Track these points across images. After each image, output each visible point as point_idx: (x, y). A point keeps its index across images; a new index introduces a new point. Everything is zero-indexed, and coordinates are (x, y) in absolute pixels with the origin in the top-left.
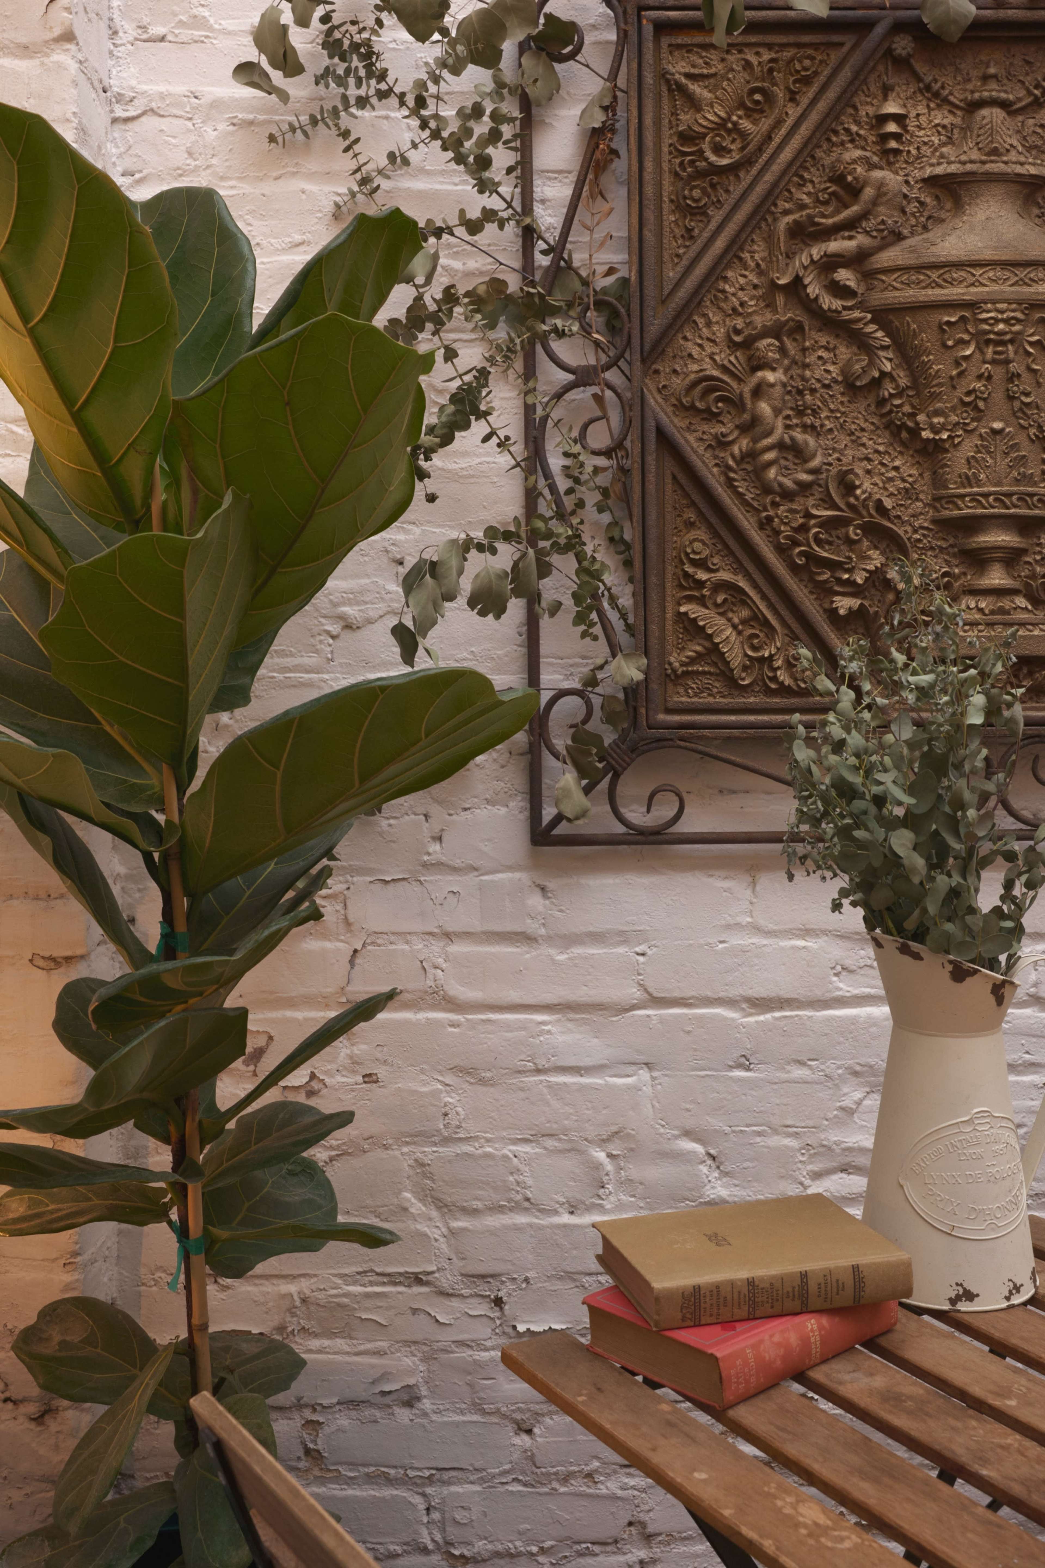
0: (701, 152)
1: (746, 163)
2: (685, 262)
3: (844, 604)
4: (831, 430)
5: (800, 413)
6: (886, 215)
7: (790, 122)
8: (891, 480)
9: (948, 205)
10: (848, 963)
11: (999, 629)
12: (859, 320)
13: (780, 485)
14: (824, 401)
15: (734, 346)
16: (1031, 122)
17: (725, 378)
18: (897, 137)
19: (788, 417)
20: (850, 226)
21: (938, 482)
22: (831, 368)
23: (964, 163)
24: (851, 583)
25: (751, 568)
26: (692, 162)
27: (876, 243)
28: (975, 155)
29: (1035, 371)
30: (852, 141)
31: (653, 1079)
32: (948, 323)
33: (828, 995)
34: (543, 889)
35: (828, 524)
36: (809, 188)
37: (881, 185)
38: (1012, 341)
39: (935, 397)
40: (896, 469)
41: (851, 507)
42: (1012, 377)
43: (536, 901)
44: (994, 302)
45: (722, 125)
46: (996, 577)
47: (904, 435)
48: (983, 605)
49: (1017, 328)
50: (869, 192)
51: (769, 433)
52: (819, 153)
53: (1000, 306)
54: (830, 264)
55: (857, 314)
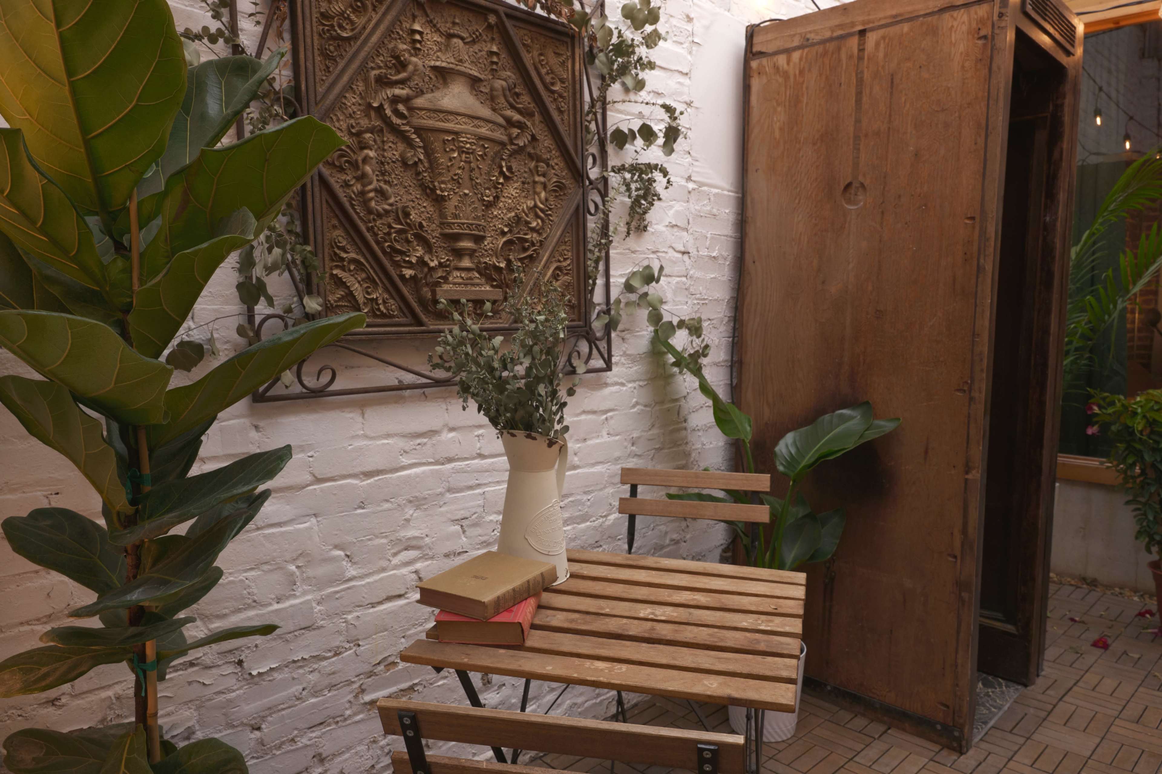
0: (332, 26)
1: (355, 38)
2: (327, 84)
3: (408, 273)
4: (396, 185)
5: (383, 174)
7: (373, 22)
8: (423, 212)
9: (441, 82)
10: (406, 448)
11: (469, 287)
12: (409, 131)
13: (377, 210)
14: (393, 170)
15: (351, 134)
16: (471, 49)
17: (348, 150)
18: (420, 42)
19: (377, 175)
20: (402, 82)
21: (442, 215)
22: (395, 153)
23: (449, 63)
24: (410, 262)
25: (365, 251)
26: (328, 30)
27: (414, 94)
28: (453, 61)
29: (480, 168)
30: (400, 39)
31: (318, 521)
32: (448, 140)
33: (398, 466)
34: (256, 427)
35: (399, 232)
36: (382, 58)
37: (416, 65)
38: (472, 153)
39: (440, 174)
40: (425, 207)
41: (408, 225)
42: (472, 170)
43: (253, 434)
44: (466, 134)
45: (342, 14)
46: (466, 263)
47: (428, 191)
48: (463, 275)
49: (474, 147)
50: (411, 68)
51: (370, 183)
52: (386, 42)
53: (469, 136)
54: (395, 100)
55: (407, 128)
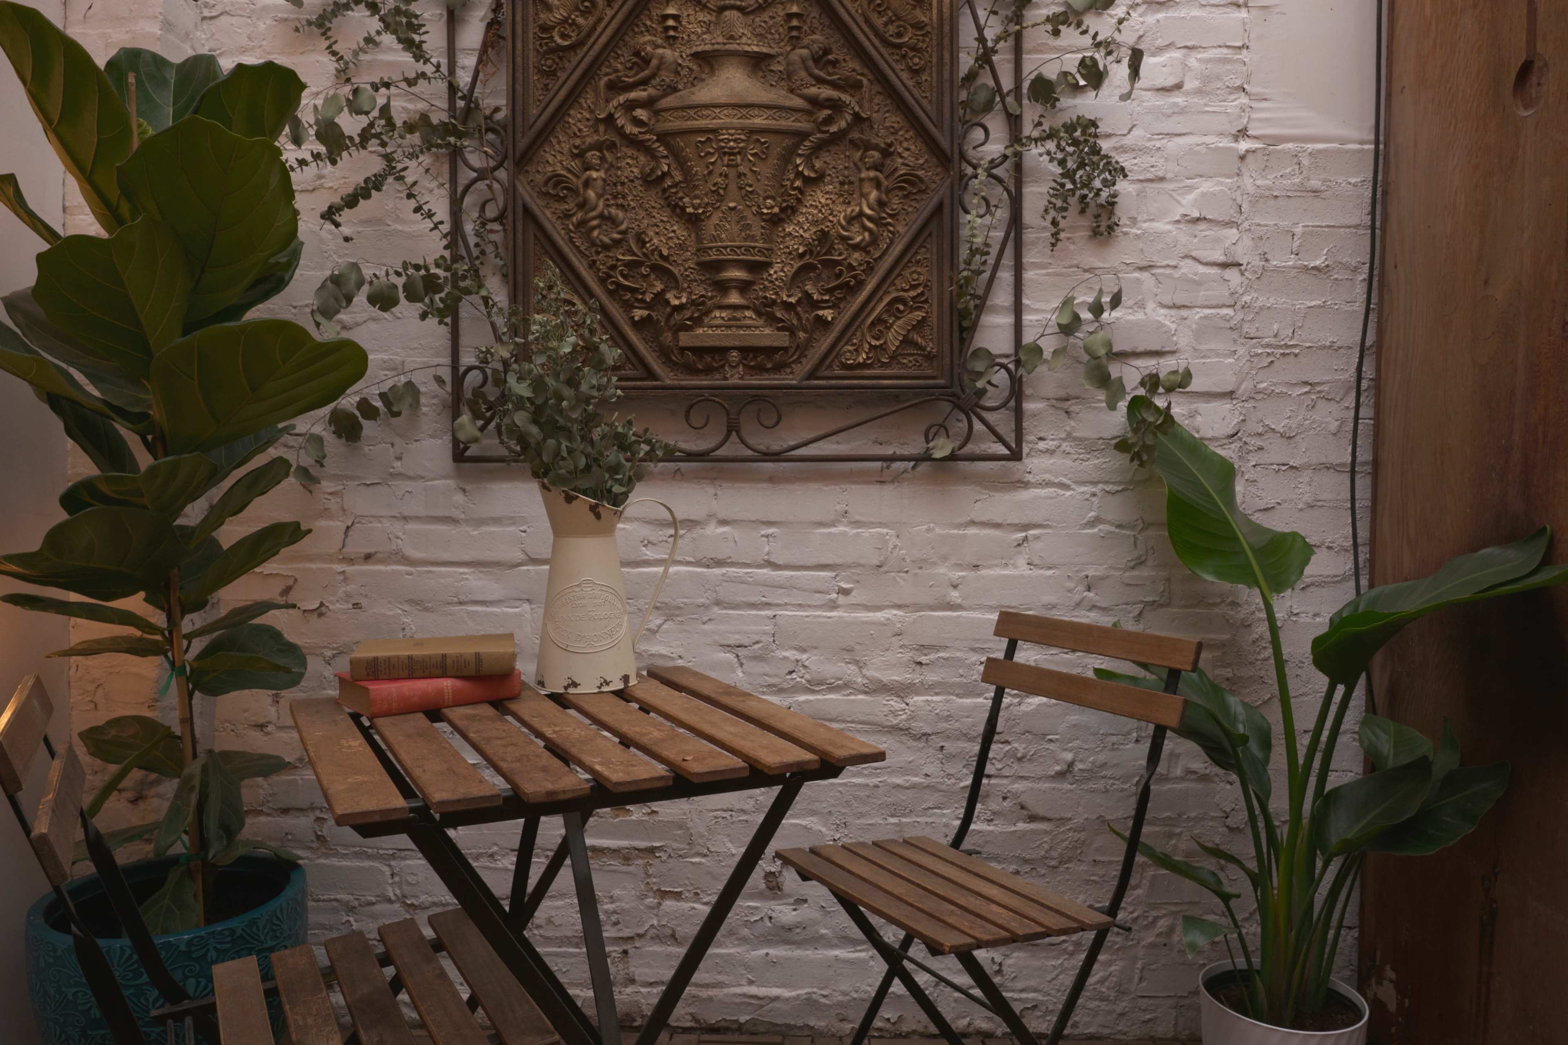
0: (552, 37)
1: (580, 44)
2: (543, 105)
3: (639, 314)
4: (634, 208)
5: (615, 197)
6: (666, 77)
7: (607, 19)
8: (671, 238)
9: (707, 71)
10: (652, 539)
11: (734, 329)
12: (649, 140)
13: (601, 241)
14: (630, 190)
15: (575, 156)
16: (758, 19)
17: (569, 176)
18: (675, 28)
19: (608, 200)
20: (644, 83)
21: (699, 240)
22: (635, 170)
23: (713, 44)
24: (643, 301)
25: (581, 291)
26: (547, 44)
27: (659, 93)
28: (721, 39)
29: (755, 172)
30: (648, 31)
31: (532, 609)
32: (700, 142)
33: (639, 559)
34: (464, 491)
35: (629, 265)
36: (622, 59)
37: (662, 58)
38: (739, 153)
39: (695, 187)
40: (674, 231)
41: (645, 255)
42: (740, 175)
43: (459, 498)
44: (727, 129)
45: (565, 21)
46: (734, 298)
47: (678, 210)
48: (723, 315)
49: (742, 145)
50: (654, 62)
51: (594, 208)
52: (627, 39)
53: (730, 131)
54: (630, 106)
55: (647, 136)
